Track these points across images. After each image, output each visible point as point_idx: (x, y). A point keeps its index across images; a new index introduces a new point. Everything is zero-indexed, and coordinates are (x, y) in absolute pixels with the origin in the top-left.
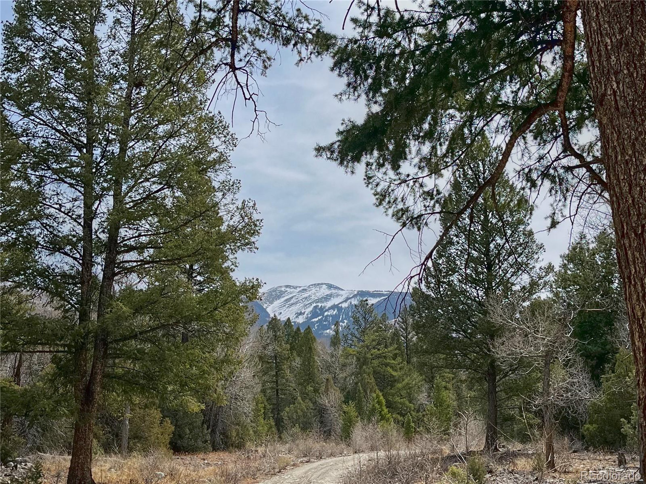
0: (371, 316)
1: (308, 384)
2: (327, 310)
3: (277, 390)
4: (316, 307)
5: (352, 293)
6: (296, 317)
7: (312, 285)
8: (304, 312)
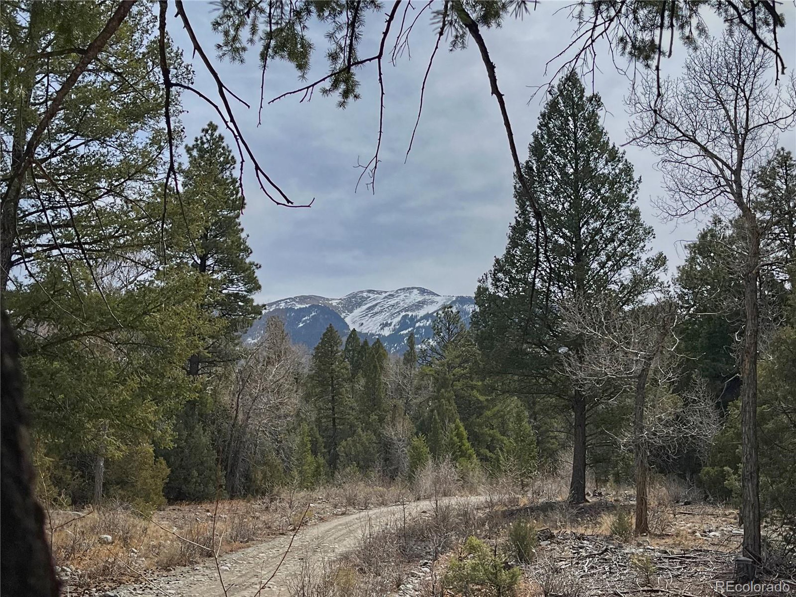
0: (456, 327)
1: (372, 412)
2: (419, 321)
3: (334, 419)
4: (405, 317)
5: (449, 300)
6: (381, 329)
7: (400, 290)
8: (391, 323)
